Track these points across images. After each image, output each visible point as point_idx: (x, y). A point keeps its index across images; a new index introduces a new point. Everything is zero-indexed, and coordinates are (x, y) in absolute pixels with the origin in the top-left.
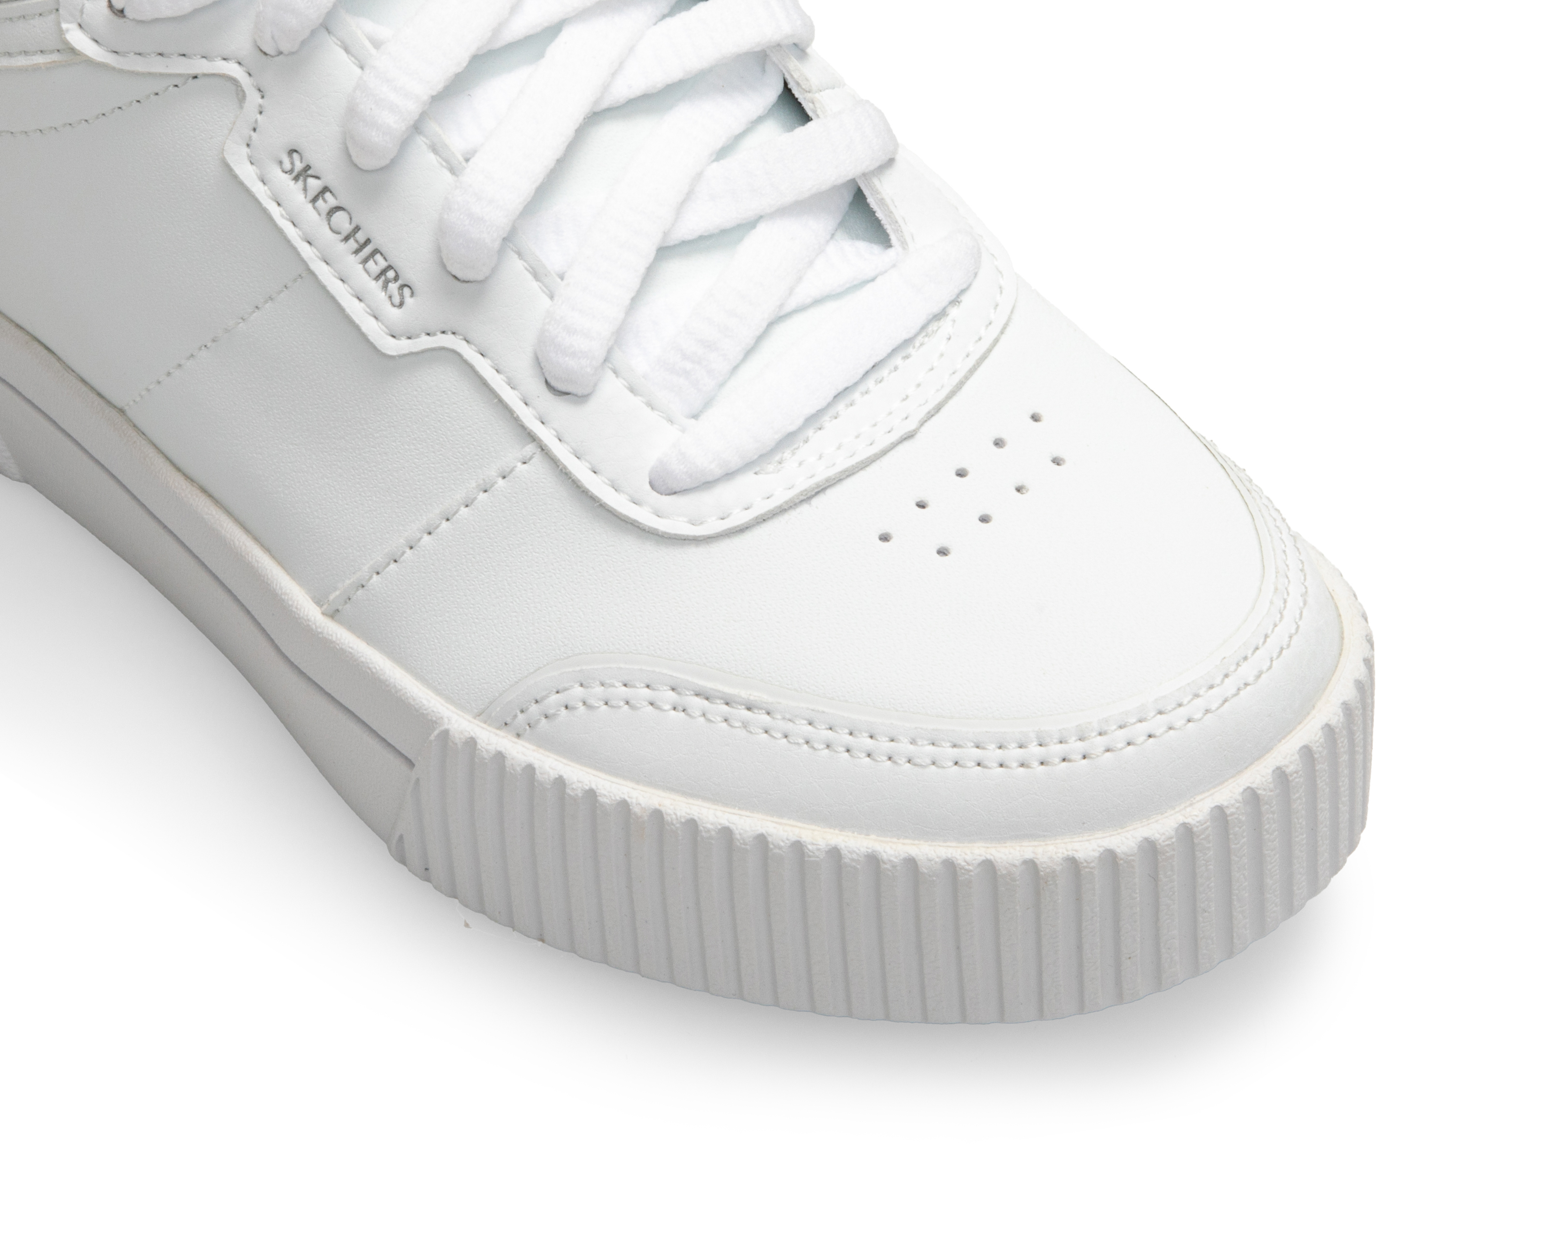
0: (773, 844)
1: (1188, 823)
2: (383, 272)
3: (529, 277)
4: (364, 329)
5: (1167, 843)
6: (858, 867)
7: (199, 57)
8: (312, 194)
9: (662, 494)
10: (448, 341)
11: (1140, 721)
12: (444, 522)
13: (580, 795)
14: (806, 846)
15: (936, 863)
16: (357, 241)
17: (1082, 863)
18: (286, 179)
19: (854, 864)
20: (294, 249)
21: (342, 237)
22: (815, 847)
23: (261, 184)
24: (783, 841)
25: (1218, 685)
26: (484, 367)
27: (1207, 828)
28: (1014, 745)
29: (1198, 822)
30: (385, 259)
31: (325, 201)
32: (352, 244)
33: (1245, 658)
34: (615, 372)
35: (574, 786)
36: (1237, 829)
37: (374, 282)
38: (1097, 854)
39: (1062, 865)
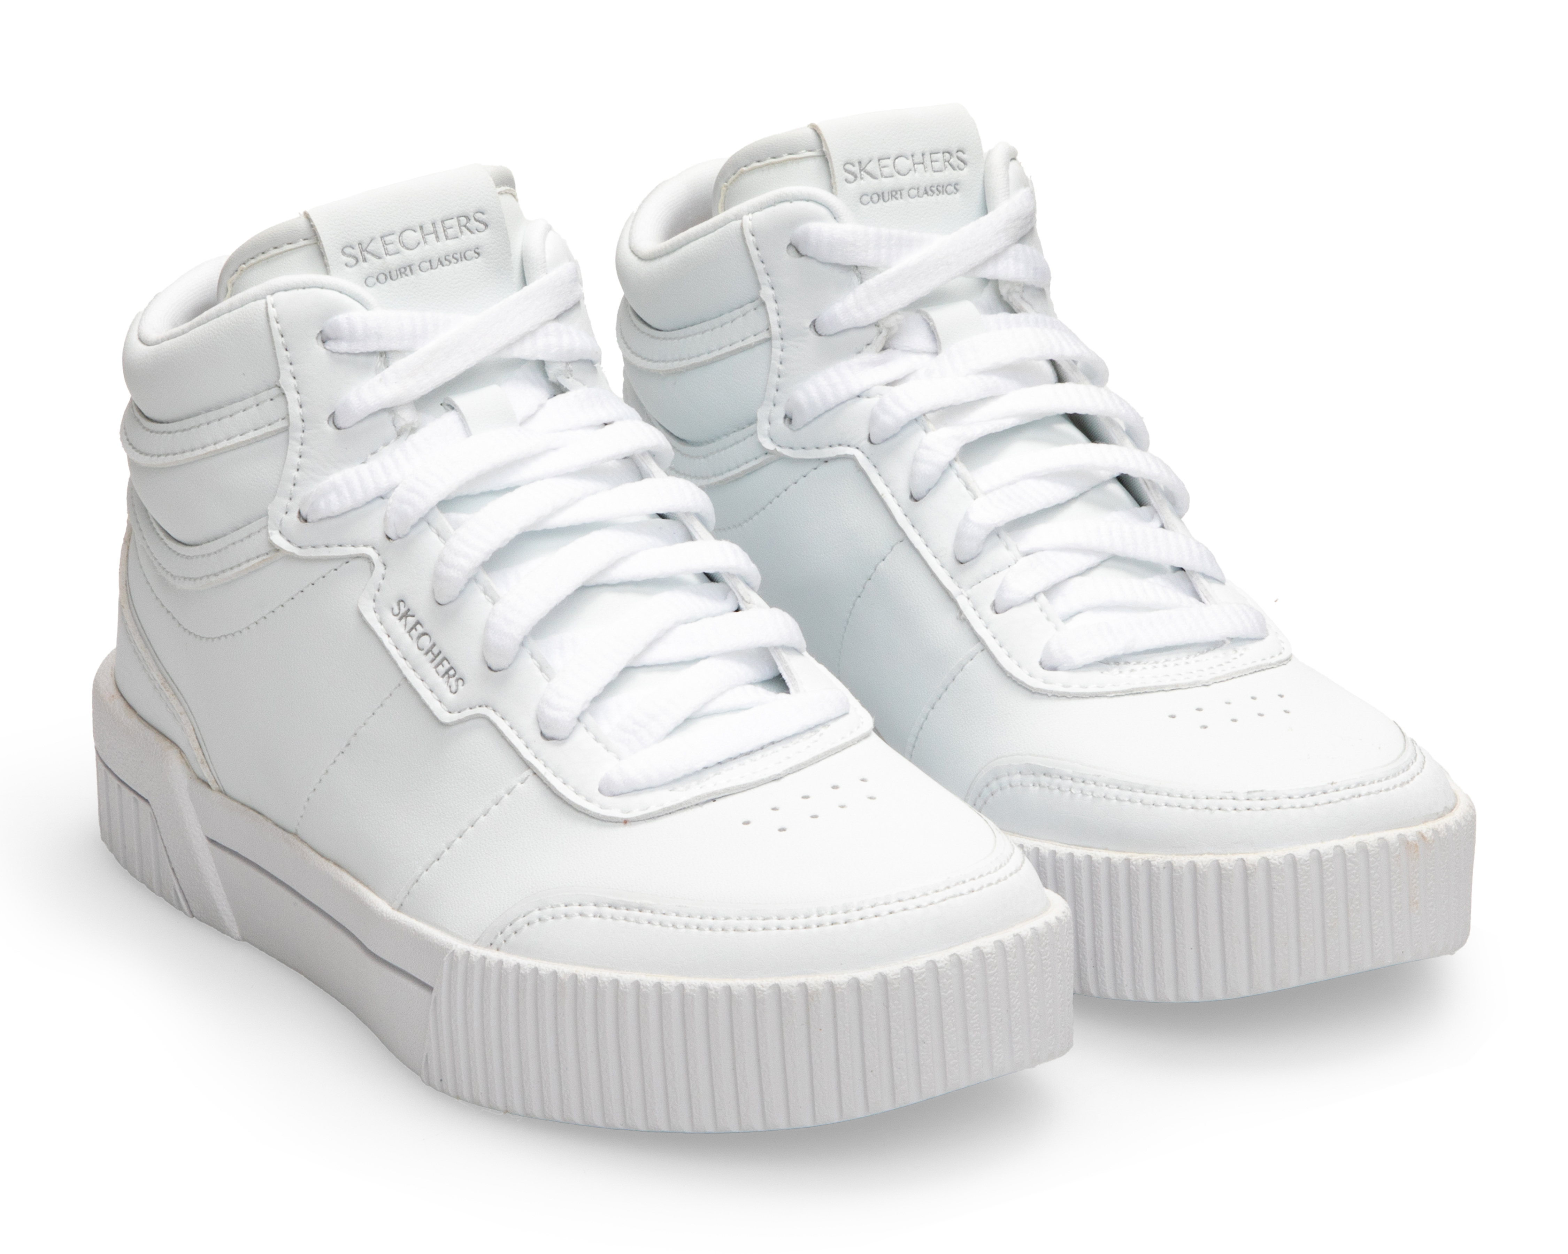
0: (643, 986)
1: (910, 967)
2: (447, 672)
3: (537, 669)
4: (432, 707)
5: (895, 977)
6: (694, 995)
7: (350, 545)
8: (409, 626)
9: (605, 795)
10: (483, 711)
11: (886, 904)
12: (470, 827)
13: (528, 972)
14: (663, 985)
15: (743, 988)
16: (433, 654)
17: (836, 985)
18: (395, 619)
19: (692, 993)
20: (395, 663)
21: (424, 652)
22: (668, 984)
23: (379, 624)
24: (649, 983)
25: (942, 890)
26: (503, 726)
27: (923, 973)
28: (802, 916)
29: (917, 967)
30: (449, 663)
31: (416, 630)
32: (430, 656)
33: (964, 882)
34: (587, 729)
35: (525, 968)
36: (945, 980)
37: (441, 679)
38: (846, 980)
39: (823, 986)
